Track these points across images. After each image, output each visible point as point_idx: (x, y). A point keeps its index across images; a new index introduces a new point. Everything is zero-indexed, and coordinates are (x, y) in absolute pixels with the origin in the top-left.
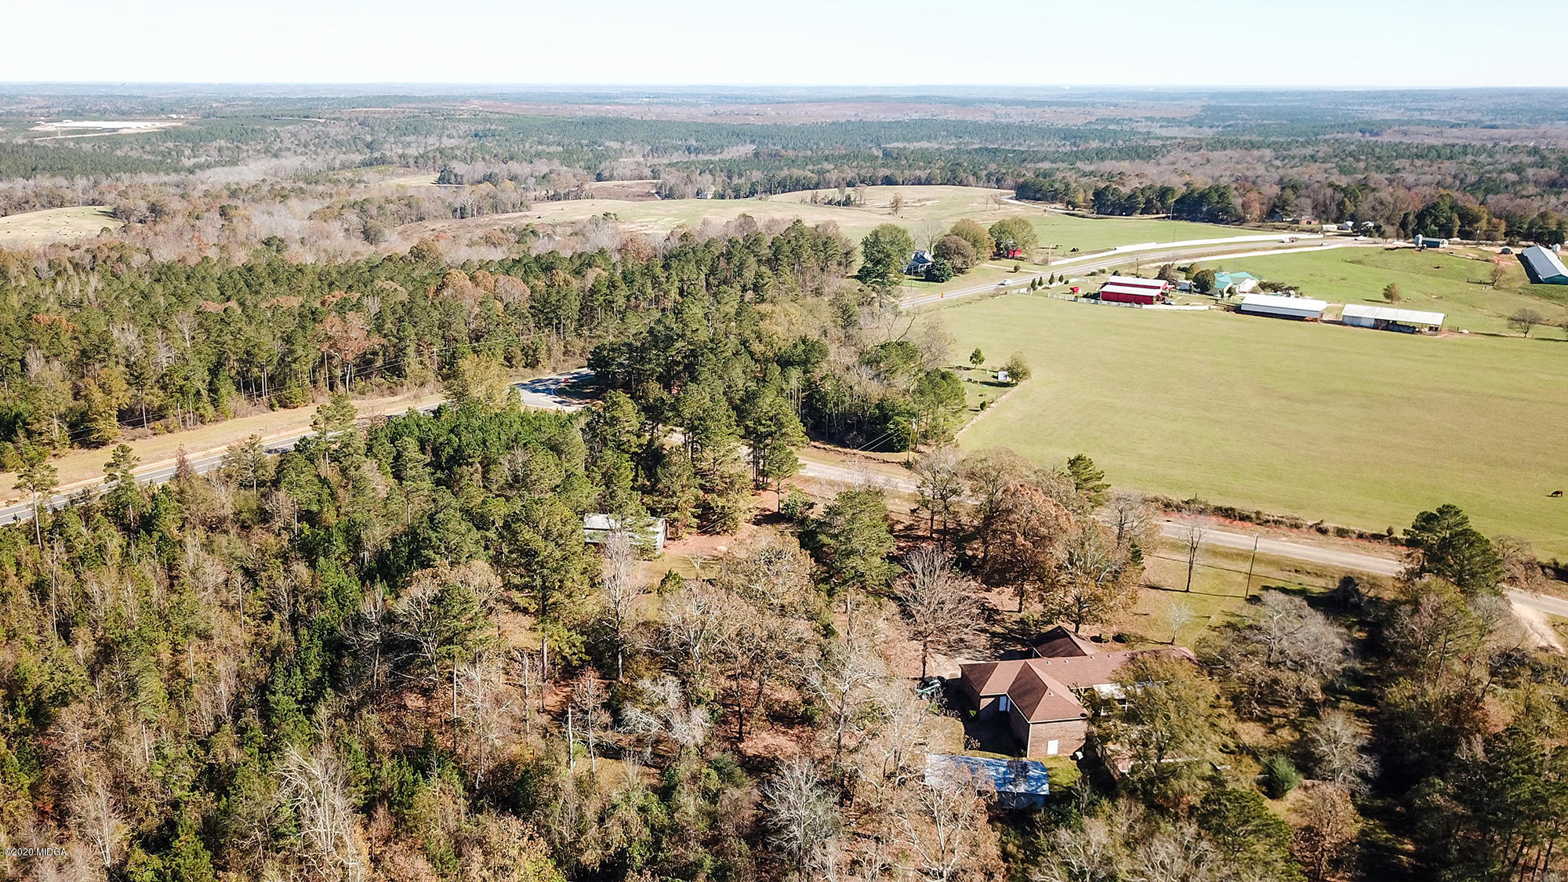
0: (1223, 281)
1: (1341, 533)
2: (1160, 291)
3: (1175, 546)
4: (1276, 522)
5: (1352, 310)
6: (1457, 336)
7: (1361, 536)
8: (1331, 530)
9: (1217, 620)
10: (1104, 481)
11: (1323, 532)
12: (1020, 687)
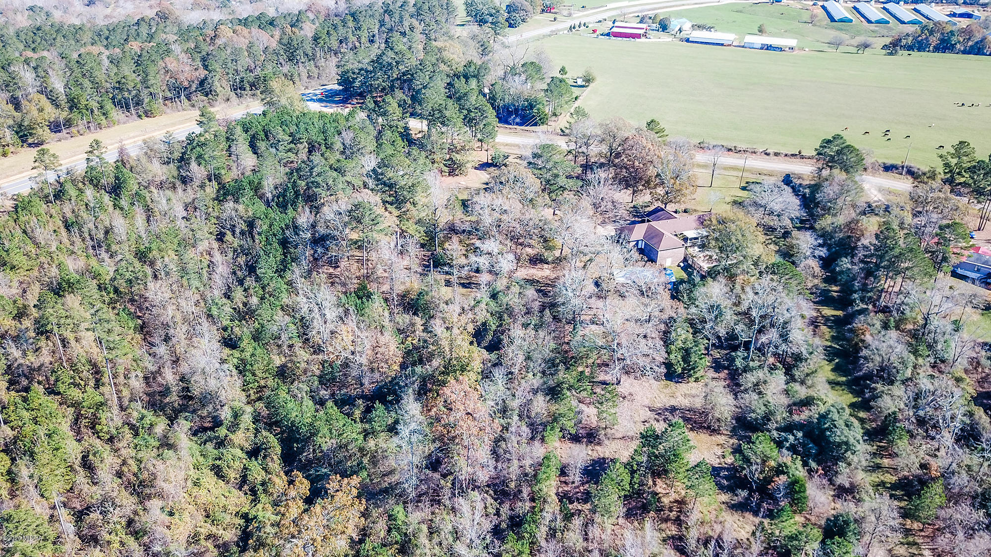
0: (674, 24)
1: (776, 154)
2: (644, 30)
3: (705, 166)
4: (744, 151)
5: (749, 39)
6: (804, 52)
7: (786, 155)
8: (772, 153)
9: (729, 199)
10: (665, 133)
11: (766, 154)
12: (649, 235)
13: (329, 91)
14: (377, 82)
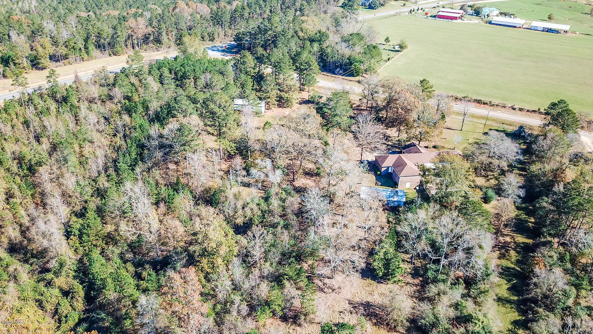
0: (485, 11)
1: (521, 110)
2: (461, 15)
3: (458, 114)
4: (497, 105)
5: (535, 24)
6: (574, 35)
7: (528, 111)
8: (517, 108)
9: (471, 141)
10: (433, 89)
11: (514, 109)
12: (397, 164)
13: (232, 45)
14: (257, 41)
